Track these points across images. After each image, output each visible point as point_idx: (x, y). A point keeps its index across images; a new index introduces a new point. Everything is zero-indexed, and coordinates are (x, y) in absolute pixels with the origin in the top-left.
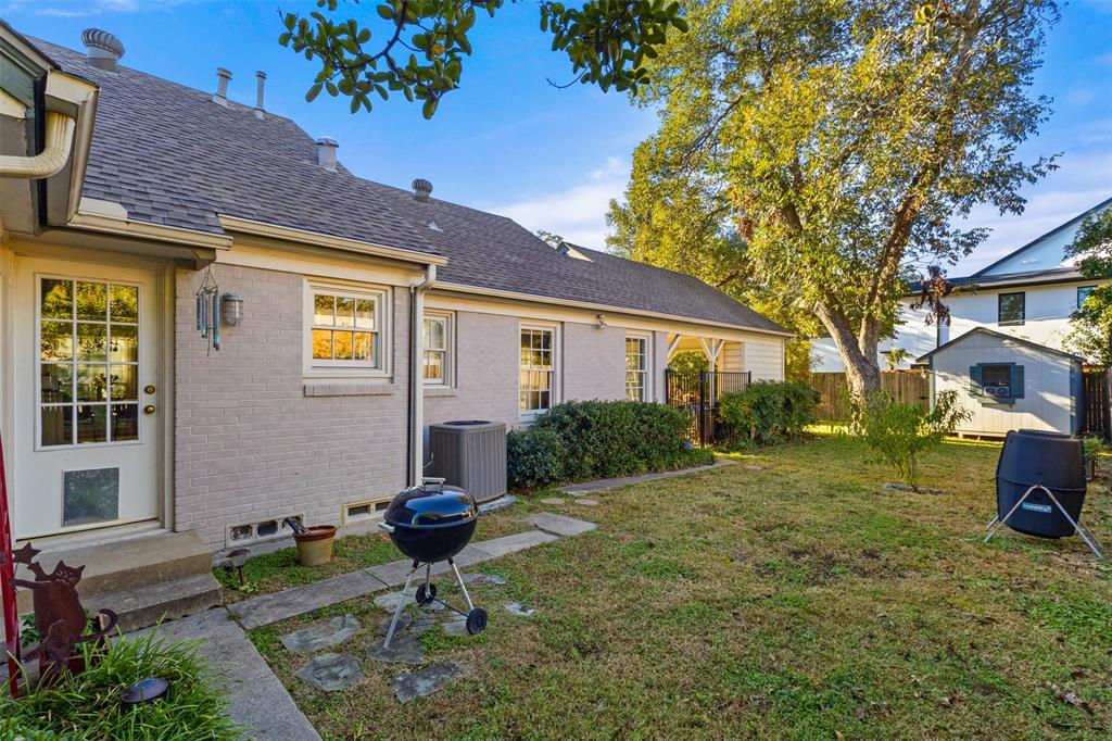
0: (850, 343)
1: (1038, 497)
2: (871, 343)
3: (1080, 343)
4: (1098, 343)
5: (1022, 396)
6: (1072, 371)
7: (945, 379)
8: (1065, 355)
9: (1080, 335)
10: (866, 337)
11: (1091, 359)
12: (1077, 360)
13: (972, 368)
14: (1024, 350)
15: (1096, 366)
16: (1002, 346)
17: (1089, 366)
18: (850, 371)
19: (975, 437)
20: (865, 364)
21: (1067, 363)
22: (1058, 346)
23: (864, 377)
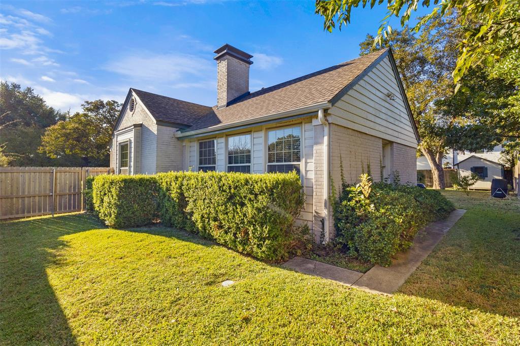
0: (433, 160)
1: (499, 190)
2: (440, 159)
3: (503, 160)
4: (509, 160)
5: (487, 177)
6: (502, 169)
7: (463, 171)
8: (499, 164)
9: (503, 158)
10: (439, 158)
11: (507, 165)
12: (503, 166)
13: (471, 168)
14: (487, 162)
15: (509, 168)
16: (481, 161)
17: (506, 167)
18: (434, 169)
19: (473, 190)
20: (438, 166)
21: (500, 166)
22: (497, 162)
23: (439, 171)
